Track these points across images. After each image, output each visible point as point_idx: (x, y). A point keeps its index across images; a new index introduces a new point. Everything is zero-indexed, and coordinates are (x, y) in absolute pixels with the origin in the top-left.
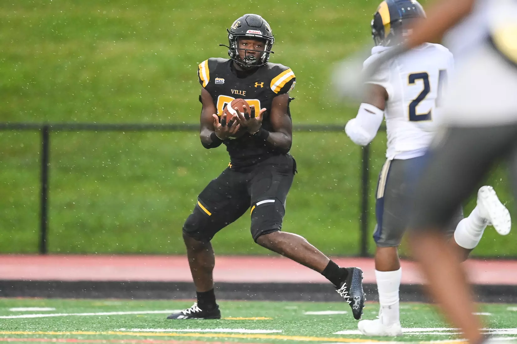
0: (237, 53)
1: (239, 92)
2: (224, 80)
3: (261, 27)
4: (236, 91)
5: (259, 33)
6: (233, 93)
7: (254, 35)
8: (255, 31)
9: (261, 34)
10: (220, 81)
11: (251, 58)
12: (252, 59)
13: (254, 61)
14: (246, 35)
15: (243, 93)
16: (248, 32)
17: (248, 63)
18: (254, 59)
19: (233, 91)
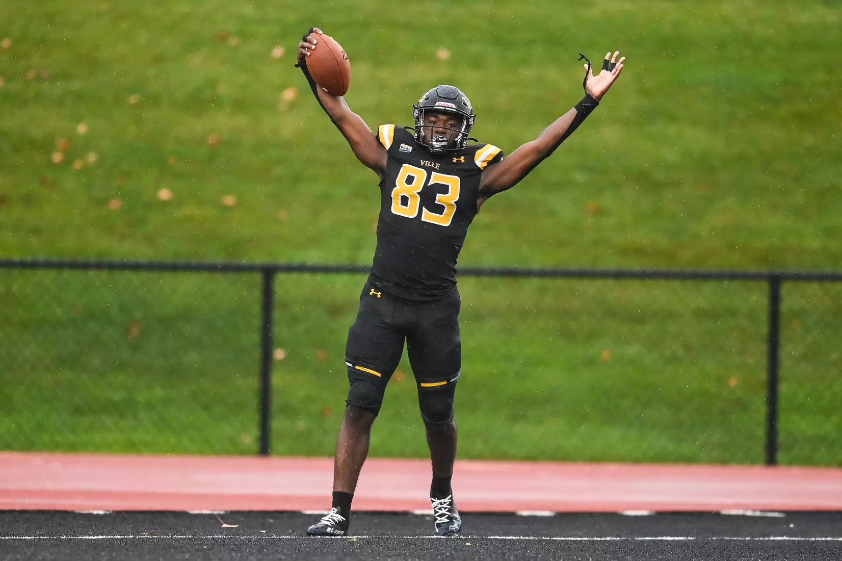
0: (423, 134)
1: (431, 164)
2: (412, 148)
3: (456, 98)
4: (427, 162)
5: (451, 106)
6: (422, 164)
7: (444, 108)
8: (446, 103)
9: (454, 107)
10: (406, 148)
11: (440, 139)
12: (442, 139)
13: (444, 143)
14: (435, 107)
15: (437, 166)
16: (437, 104)
17: (436, 146)
18: (444, 141)
19: (423, 162)
